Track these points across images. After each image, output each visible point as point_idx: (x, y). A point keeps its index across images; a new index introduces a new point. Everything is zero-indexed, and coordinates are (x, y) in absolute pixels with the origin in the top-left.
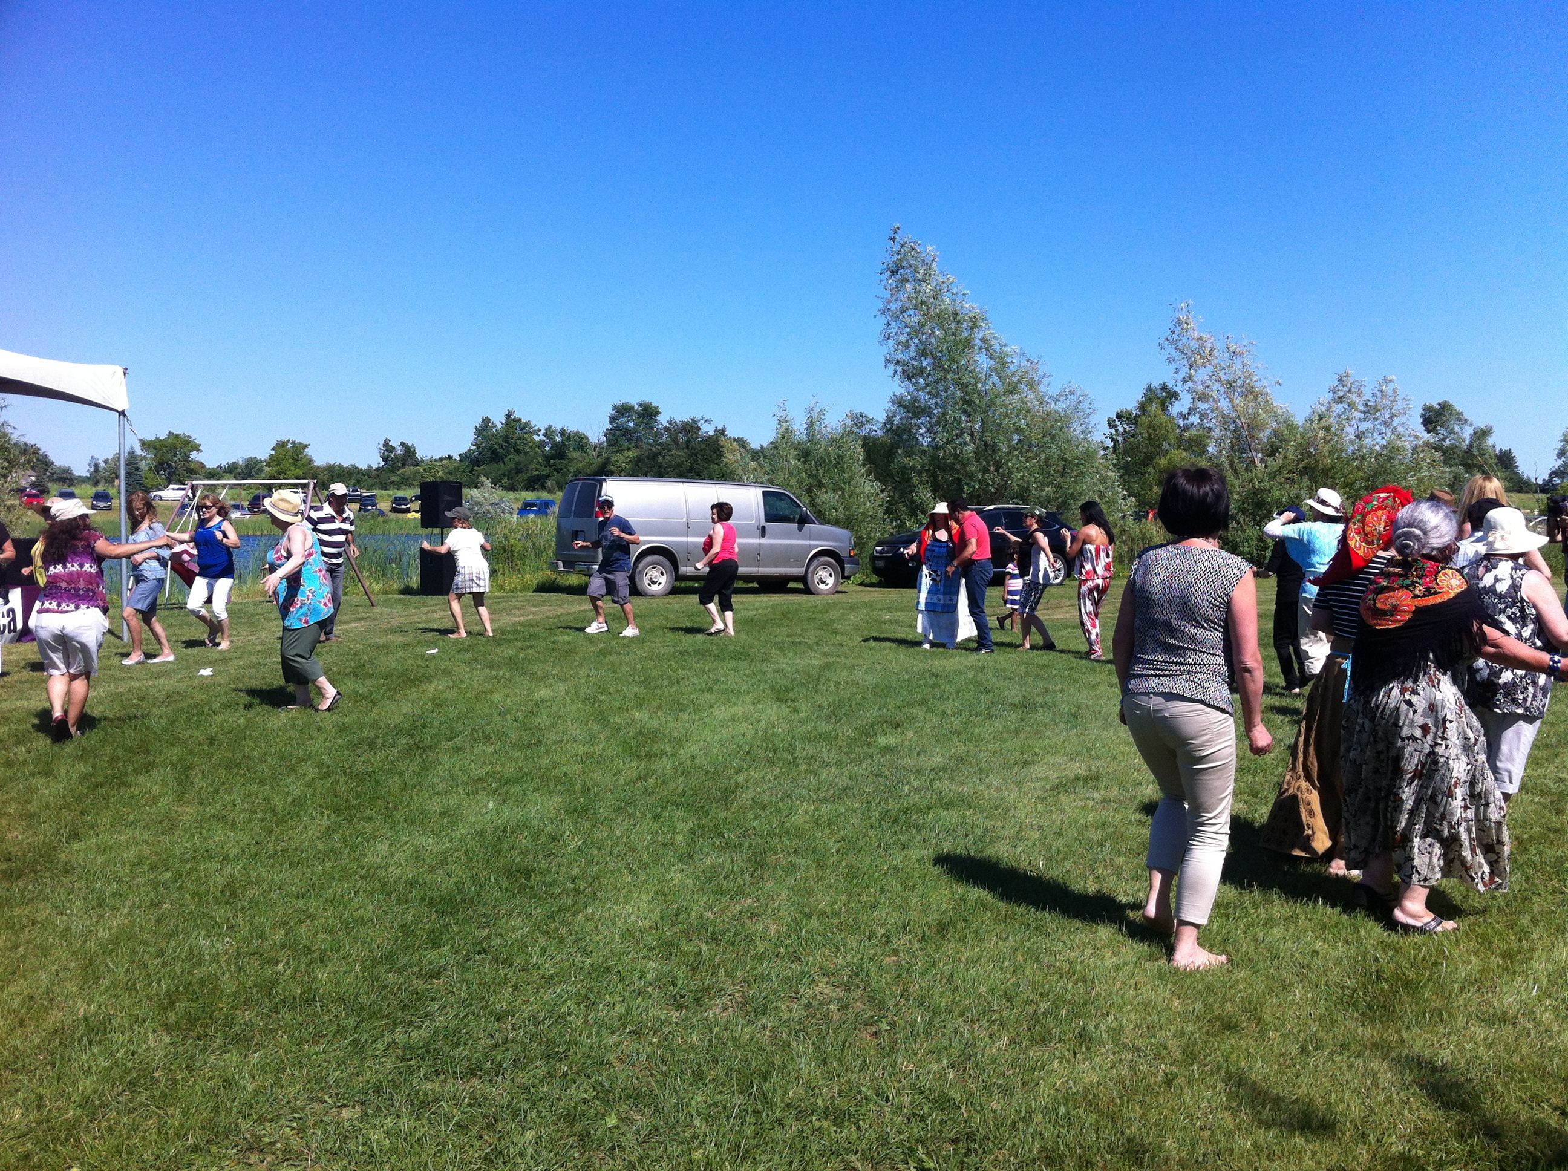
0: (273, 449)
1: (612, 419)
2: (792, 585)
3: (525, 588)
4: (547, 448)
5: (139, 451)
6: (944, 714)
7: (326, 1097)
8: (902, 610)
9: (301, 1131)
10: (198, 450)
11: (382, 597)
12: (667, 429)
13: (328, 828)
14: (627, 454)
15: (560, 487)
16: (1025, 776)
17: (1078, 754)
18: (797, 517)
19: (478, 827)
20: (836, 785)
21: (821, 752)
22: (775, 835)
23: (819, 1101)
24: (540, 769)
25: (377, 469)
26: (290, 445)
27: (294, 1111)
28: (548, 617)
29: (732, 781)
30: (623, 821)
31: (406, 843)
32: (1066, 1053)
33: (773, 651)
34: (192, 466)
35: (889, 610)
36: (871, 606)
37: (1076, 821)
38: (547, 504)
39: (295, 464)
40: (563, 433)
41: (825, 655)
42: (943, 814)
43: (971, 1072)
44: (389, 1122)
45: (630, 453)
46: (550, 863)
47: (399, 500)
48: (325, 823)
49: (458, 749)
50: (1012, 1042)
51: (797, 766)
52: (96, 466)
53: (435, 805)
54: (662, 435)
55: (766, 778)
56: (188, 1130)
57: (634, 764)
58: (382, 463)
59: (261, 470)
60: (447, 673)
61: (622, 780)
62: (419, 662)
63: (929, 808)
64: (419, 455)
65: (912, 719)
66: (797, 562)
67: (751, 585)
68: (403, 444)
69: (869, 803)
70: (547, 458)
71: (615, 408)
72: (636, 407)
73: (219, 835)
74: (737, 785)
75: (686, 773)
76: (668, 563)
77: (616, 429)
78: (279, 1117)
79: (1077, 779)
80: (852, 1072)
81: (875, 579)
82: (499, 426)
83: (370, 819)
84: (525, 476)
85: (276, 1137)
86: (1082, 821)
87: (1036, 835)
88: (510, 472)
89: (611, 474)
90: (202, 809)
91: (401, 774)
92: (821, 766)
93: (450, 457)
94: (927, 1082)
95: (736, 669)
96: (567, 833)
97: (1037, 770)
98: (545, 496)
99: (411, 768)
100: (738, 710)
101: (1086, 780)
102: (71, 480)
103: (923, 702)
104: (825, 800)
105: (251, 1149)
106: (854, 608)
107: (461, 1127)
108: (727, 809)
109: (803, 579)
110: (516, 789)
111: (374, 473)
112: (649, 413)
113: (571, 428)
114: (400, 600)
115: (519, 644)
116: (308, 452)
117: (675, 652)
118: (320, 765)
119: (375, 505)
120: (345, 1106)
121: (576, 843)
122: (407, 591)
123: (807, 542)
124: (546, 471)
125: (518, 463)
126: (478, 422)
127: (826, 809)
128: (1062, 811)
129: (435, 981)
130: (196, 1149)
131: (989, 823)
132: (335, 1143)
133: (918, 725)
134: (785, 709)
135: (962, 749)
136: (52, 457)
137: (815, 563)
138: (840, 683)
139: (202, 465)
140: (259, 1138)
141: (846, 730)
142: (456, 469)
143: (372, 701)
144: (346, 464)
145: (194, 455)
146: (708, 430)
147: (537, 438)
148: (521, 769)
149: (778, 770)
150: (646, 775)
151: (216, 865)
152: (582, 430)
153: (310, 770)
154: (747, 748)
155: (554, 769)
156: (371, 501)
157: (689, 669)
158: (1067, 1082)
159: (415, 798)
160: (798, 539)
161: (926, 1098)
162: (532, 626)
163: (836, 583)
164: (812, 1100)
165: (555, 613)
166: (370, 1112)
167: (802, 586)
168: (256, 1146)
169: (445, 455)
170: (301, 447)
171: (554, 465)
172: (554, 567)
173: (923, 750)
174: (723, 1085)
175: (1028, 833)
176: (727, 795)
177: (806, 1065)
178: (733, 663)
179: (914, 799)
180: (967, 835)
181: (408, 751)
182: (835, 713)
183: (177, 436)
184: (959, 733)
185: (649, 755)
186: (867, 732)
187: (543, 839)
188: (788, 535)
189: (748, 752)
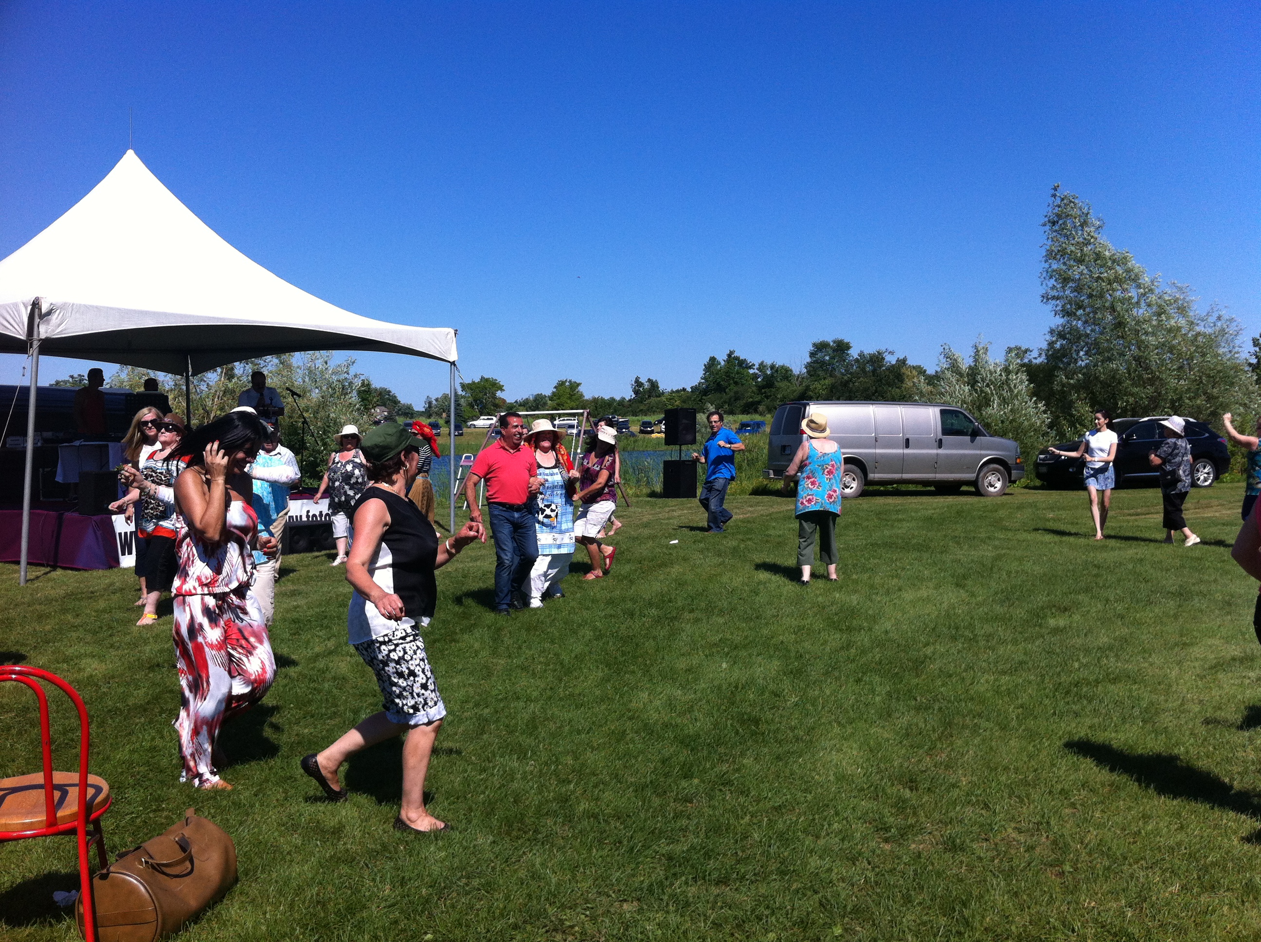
0: (555, 387)
1: (812, 355)
2: (964, 488)
3: (743, 492)
4: (759, 380)
5: (460, 392)
6: (1107, 600)
7: (611, 892)
8: (1064, 509)
9: (593, 919)
10: (502, 390)
11: (634, 500)
12: (857, 360)
13: (603, 679)
14: (822, 382)
15: (770, 411)
16: (1186, 655)
17: (1233, 637)
18: (970, 430)
19: (716, 683)
20: (1013, 659)
21: (997, 630)
22: (961, 700)
23: (1013, 928)
24: (762, 637)
25: (630, 400)
26: (567, 384)
27: (587, 901)
28: (762, 515)
29: (921, 653)
30: (831, 683)
31: (661, 693)
32: (1235, 901)
33: (951, 544)
34: (497, 402)
35: (1052, 509)
36: (1036, 506)
37: (1235, 697)
38: (759, 425)
39: (570, 398)
40: (772, 367)
41: (996, 548)
42: (1111, 687)
43: (1148, 911)
44: (660, 916)
45: (827, 382)
46: (774, 715)
47: (646, 424)
48: (600, 674)
49: (697, 620)
50: (1183, 888)
51: (977, 642)
52: (430, 403)
53: (681, 664)
54: (852, 365)
55: (950, 652)
56: (510, 911)
57: (838, 636)
58: (634, 396)
59: (545, 404)
60: (685, 559)
61: (828, 649)
62: (664, 550)
63: (1097, 682)
64: (661, 388)
65: (1078, 605)
66: (969, 468)
67: (929, 488)
68: (649, 380)
69: (1043, 676)
70: (760, 388)
71: (814, 345)
72: (832, 344)
73: (523, 682)
74: (926, 656)
75: (881, 644)
76: (858, 471)
77: (814, 362)
78: (576, 905)
79: (1234, 659)
80: (1041, 906)
81: (1038, 483)
82: (723, 363)
83: (633, 672)
84: (742, 402)
85: (574, 922)
86: (1239, 697)
87: (1197, 708)
88: (730, 399)
89: (811, 399)
90: (510, 661)
91: (655, 638)
92: (998, 643)
93: (684, 390)
94: (1107, 918)
95: (920, 559)
96: (786, 691)
97: (1196, 651)
98: (757, 418)
99: (662, 634)
100: (924, 593)
101: (1242, 660)
102: (412, 414)
103: (1087, 590)
104: (1004, 673)
105: (556, 930)
106: (1020, 507)
107: (717, 925)
108: (917, 676)
109: (974, 483)
110: (744, 653)
111: (626, 404)
112: (842, 347)
113: (779, 363)
114: (648, 502)
115: (740, 537)
116: (580, 388)
117: (866, 545)
118: (595, 629)
119: (628, 428)
120: (625, 900)
121: (794, 699)
122: (653, 494)
123: (978, 452)
124: (757, 398)
125: (736, 393)
126: (706, 360)
127: (1005, 679)
128: (1221, 688)
129: (688, 804)
130: (516, 927)
131: (1154, 697)
132: (619, 930)
133: (1084, 609)
134: (963, 594)
135: (1125, 631)
136: (399, 398)
137: (985, 470)
138: (1011, 572)
139: (504, 401)
140: (561, 921)
141: (1020, 613)
142: (689, 398)
143: (630, 581)
144: (607, 397)
145: (499, 394)
146: (891, 360)
147: (751, 371)
148: (746, 637)
149: (960, 645)
150: (848, 645)
151: (522, 704)
152: (787, 365)
153: (588, 633)
154: (932, 625)
155: (772, 637)
156: (625, 425)
157: (879, 559)
158: (1237, 926)
159: (666, 657)
160: (969, 449)
161: (1108, 932)
162: (749, 522)
163: (1004, 486)
164: (1008, 926)
165: (768, 512)
166: (645, 907)
167: (973, 489)
168: (559, 927)
169: (680, 388)
170: (574, 386)
171: (765, 392)
172: (767, 476)
173: (1090, 631)
174: (929, 908)
175: (1189, 706)
176: (918, 665)
177: (999, 897)
178: (915, 554)
179: (1084, 674)
180: (1133, 707)
181: (658, 621)
182: (1007, 597)
183: (487, 380)
184: (1122, 617)
185: (849, 629)
186: (1038, 616)
187: (767, 694)
188: (961, 446)
189: (934, 629)
